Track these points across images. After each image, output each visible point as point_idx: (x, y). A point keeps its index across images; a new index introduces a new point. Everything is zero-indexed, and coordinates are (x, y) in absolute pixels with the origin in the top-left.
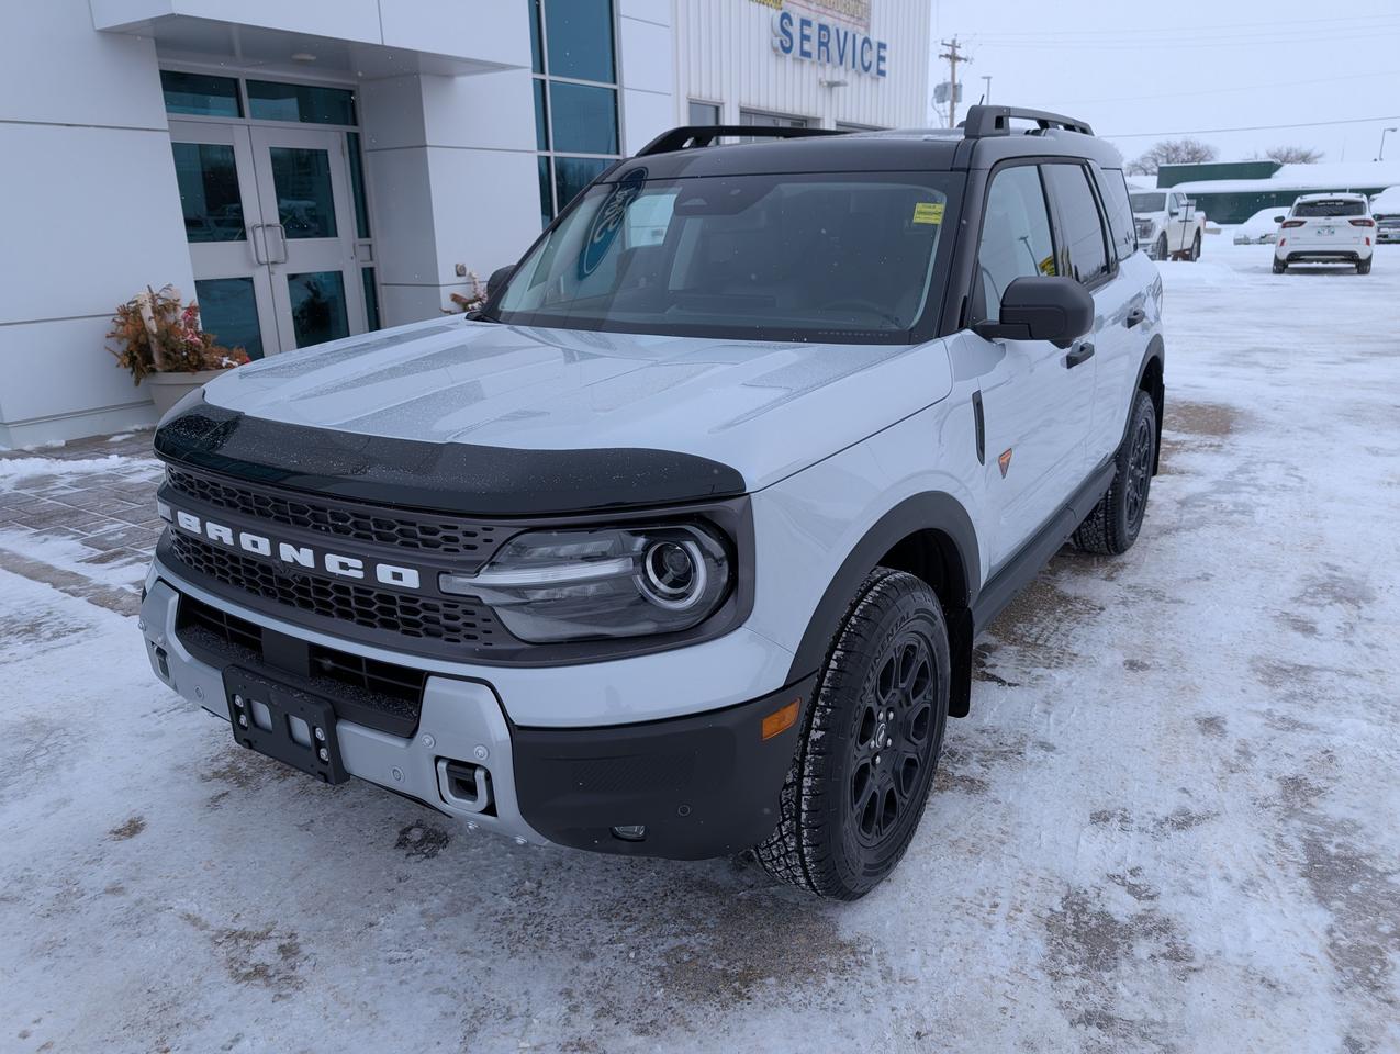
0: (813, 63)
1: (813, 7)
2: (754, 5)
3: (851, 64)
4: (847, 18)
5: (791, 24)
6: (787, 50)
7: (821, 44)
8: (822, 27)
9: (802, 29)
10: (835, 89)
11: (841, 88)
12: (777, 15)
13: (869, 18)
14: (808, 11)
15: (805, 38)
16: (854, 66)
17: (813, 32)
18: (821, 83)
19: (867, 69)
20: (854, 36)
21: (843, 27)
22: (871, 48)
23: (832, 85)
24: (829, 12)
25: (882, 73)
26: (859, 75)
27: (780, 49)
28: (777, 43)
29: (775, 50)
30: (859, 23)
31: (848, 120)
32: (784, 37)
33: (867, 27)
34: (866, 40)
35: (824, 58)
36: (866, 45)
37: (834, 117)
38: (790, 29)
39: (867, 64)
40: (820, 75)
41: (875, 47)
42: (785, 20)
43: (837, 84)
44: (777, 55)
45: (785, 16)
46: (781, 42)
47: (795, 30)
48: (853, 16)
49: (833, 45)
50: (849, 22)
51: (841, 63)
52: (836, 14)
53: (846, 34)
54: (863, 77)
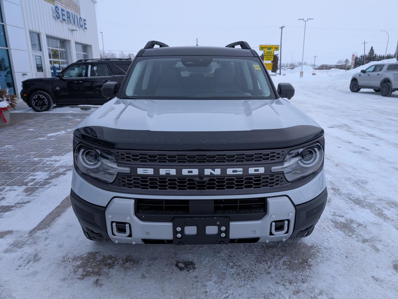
0: (66, 23)
1: (64, 5)
2: (46, 3)
3: (77, 25)
4: (74, 10)
5: (59, 10)
6: (59, 18)
7: (68, 17)
8: (68, 12)
9: (62, 12)
10: (73, 31)
11: (75, 32)
12: (54, 7)
13: (80, 11)
14: (62, 7)
15: (63, 15)
16: (78, 25)
17: (65, 13)
18: (69, 29)
19: (82, 27)
20: (77, 16)
21: (74, 13)
22: (82, 20)
23: (72, 30)
24: (68, 8)
25: (86, 28)
26: (79, 28)
27: (56, 17)
28: (55, 15)
29: (54, 17)
30: (78, 12)
31: (78, 41)
32: (57, 14)
33: (80, 14)
34: (80, 18)
35: (69, 22)
36: (81, 19)
37: (74, 40)
38: (58, 11)
39: (81, 25)
40: (69, 27)
41: (83, 20)
42: (57, 9)
43: (74, 30)
44: (55, 19)
45: (56, 7)
46: (56, 15)
47: (60, 12)
48: (75, 10)
49: (71, 18)
50: (74, 12)
51: (74, 24)
52: (70, 9)
53: (75, 15)
54: (80, 29)
